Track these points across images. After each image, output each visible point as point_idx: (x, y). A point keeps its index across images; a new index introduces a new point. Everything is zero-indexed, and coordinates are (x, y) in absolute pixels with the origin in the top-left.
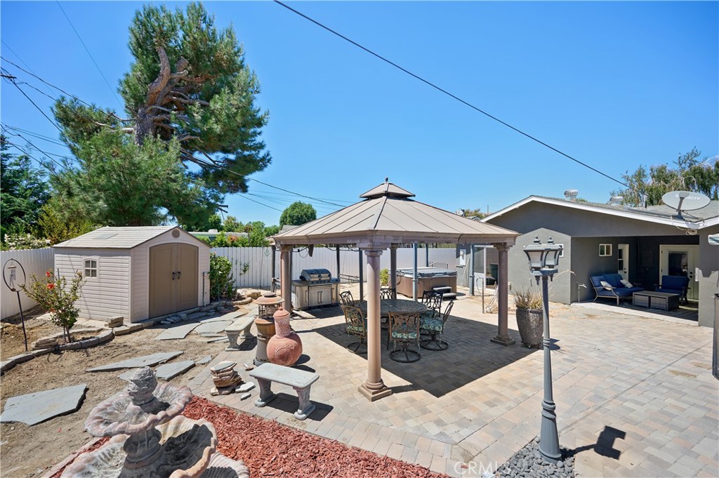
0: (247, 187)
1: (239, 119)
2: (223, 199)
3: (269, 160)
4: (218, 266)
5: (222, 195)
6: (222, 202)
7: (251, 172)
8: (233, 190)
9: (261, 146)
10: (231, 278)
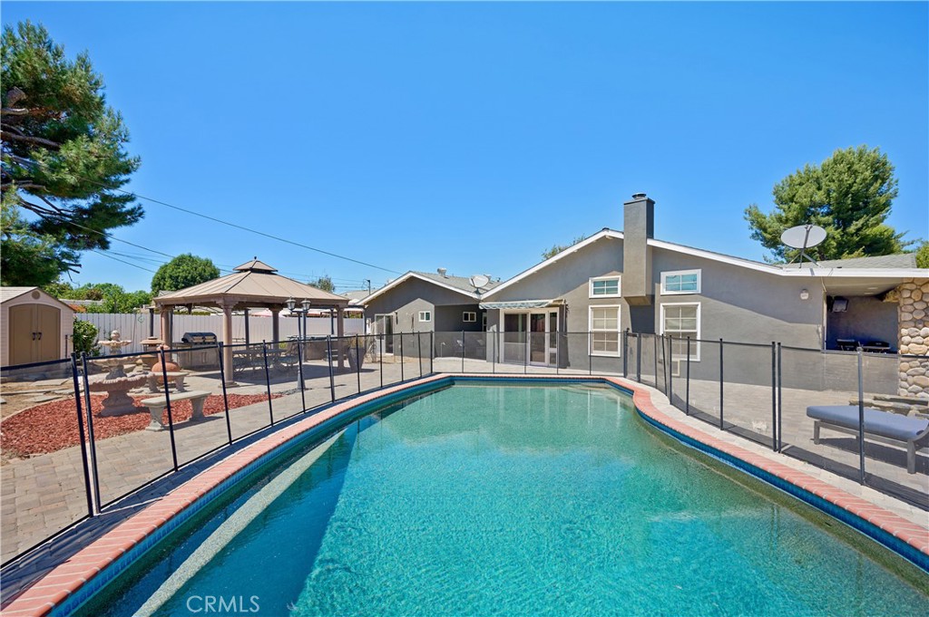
0: (108, 242)
1: (101, 170)
2: (78, 257)
3: (141, 214)
4: (82, 330)
5: (77, 253)
6: (76, 261)
7: (114, 225)
8: (90, 246)
9: (130, 198)
10: (96, 345)
